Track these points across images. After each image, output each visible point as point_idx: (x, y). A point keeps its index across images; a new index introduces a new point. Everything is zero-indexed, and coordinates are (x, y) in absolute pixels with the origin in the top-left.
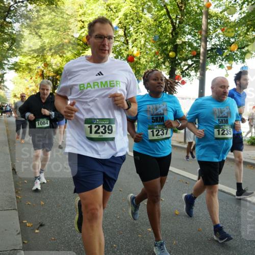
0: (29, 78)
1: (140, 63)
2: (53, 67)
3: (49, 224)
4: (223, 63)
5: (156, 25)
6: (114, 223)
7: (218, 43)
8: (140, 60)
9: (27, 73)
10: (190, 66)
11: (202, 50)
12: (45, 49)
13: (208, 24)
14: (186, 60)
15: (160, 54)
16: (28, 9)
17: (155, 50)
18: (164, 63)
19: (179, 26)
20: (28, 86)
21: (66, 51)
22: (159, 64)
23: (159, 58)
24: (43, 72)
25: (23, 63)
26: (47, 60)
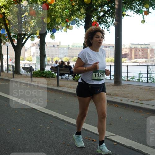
1: (55, 11)
4: (141, 7)
8: (55, 7)
10: (105, 12)
14: (102, 6)
18: (79, 10)
22: (74, 11)
23: (74, 4)
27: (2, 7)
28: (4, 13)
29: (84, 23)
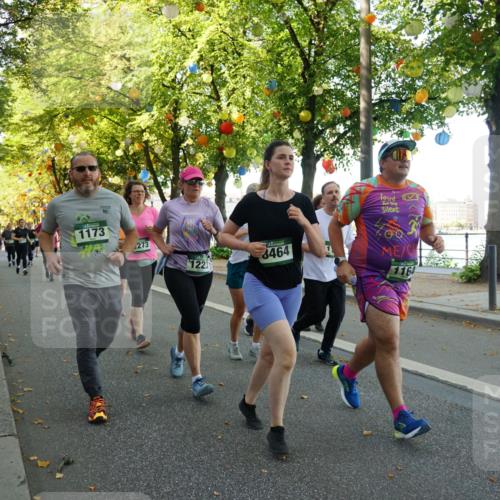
0: (25, 175)
1: (244, 135)
2: (74, 150)
3: (81, 460)
4: (405, 127)
5: (271, 60)
6: (212, 449)
7: (391, 89)
8: (243, 129)
9: (20, 163)
10: (341, 136)
11: (363, 105)
12: (56, 116)
13: (371, 53)
14: (333, 125)
15: (282, 115)
16: (18, 39)
17: (272, 109)
18: (290, 132)
19: (315, 60)
20: (26, 190)
21: (97, 119)
22: (281, 135)
23: (281, 123)
24: (53, 160)
25: (12, 146)
26: (61, 138)
27: (144, 131)
28: (147, 142)
29: (301, 157)
